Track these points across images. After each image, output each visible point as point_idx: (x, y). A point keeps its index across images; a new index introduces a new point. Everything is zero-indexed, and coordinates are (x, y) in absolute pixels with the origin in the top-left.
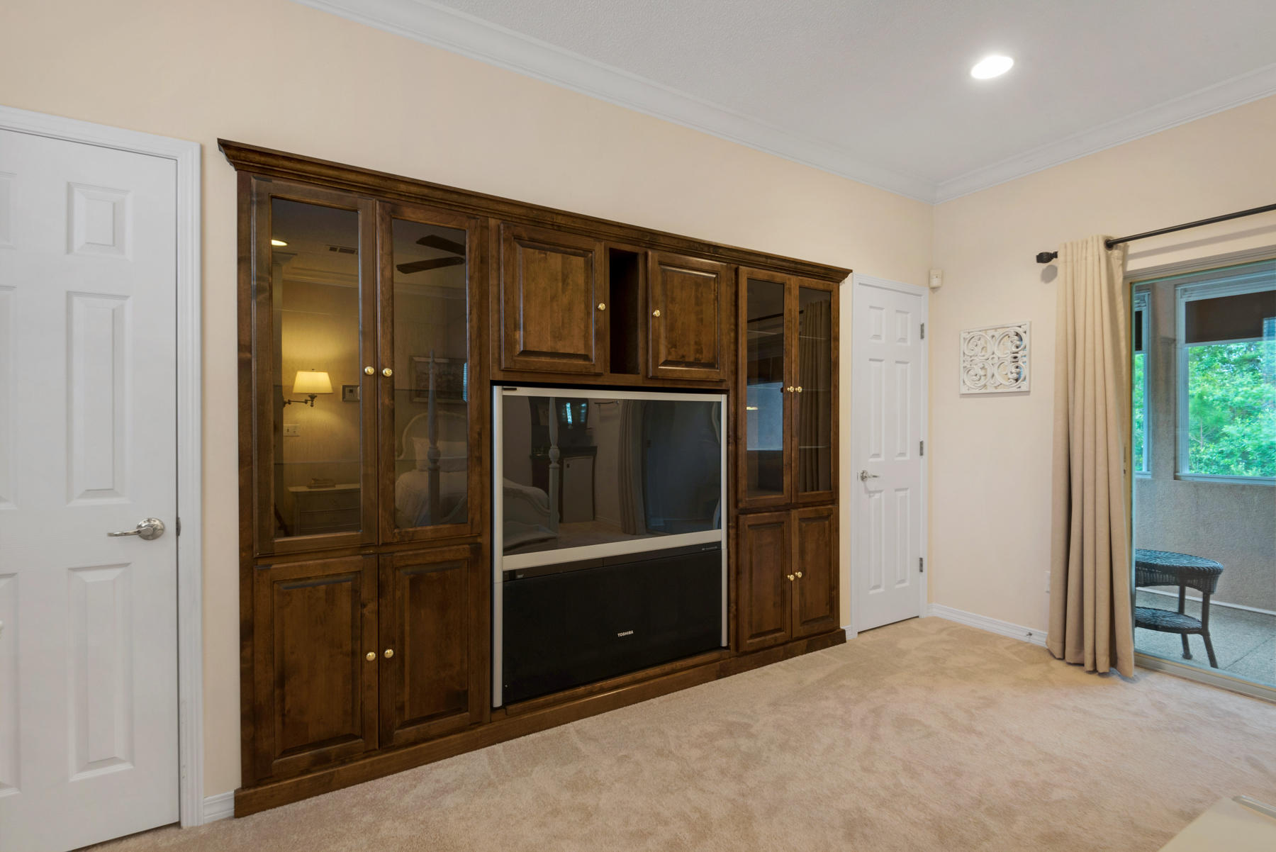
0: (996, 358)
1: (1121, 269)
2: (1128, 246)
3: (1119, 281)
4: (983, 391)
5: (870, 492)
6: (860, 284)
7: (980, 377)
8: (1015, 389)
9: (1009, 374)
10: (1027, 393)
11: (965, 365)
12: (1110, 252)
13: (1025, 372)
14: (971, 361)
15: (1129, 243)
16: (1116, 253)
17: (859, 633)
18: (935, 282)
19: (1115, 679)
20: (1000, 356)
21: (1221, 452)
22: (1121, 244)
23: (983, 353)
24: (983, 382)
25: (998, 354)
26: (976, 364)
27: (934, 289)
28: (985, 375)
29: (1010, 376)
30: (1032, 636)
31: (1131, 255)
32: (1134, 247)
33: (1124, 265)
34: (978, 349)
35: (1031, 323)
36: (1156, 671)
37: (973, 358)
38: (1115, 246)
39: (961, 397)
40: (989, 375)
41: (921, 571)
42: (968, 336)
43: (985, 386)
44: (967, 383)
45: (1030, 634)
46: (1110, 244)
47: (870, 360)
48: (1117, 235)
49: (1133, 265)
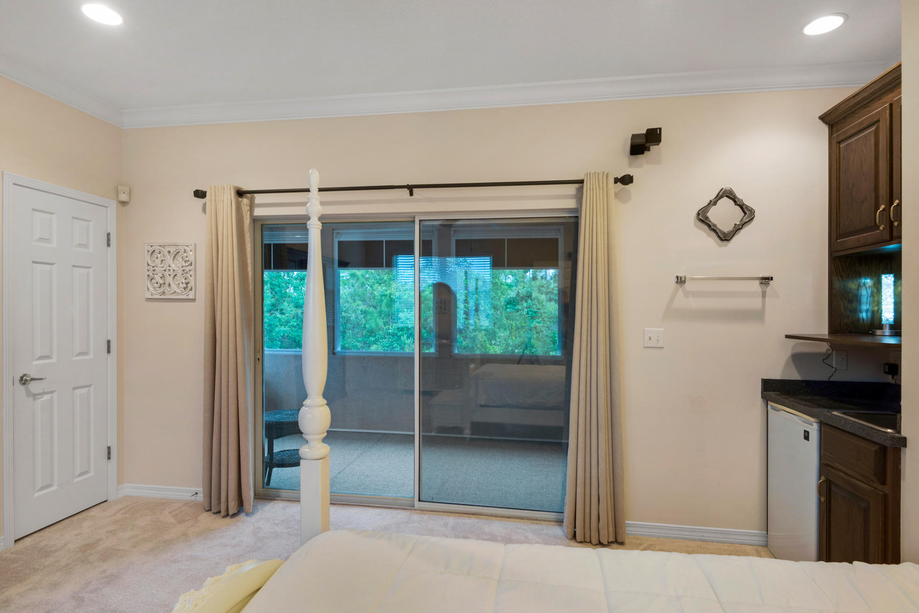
0: (172, 270)
1: (249, 213)
2: (255, 198)
3: (247, 221)
4: (162, 297)
5: (34, 395)
6: (14, 184)
7: (161, 285)
8: (184, 297)
9: (181, 284)
10: (194, 300)
11: (148, 273)
12: (240, 199)
13: (192, 284)
14: (154, 270)
15: (256, 195)
16: (245, 201)
17: (16, 541)
18: (123, 197)
19: (242, 516)
20: (174, 269)
21: (398, 328)
22: (248, 195)
23: (162, 265)
24: (162, 290)
25: (173, 266)
26: (157, 274)
27: (124, 203)
28: (164, 283)
29: (181, 285)
30: (198, 495)
31: (257, 204)
32: (259, 199)
33: (251, 210)
34: (158, 261)
35: (195, 245)
36: (274, 500)
37: (155, 268)
38: (244, 195)
39: (146, 301)
40: (167, 284)
41: (109, 458)
42: (151, 249)
43: (164, 293)
44: (151, 289)
45: (197, 493)
46: (240, 193)
47: (34, 262)
48: (245, 188)
49: (258, 212)
